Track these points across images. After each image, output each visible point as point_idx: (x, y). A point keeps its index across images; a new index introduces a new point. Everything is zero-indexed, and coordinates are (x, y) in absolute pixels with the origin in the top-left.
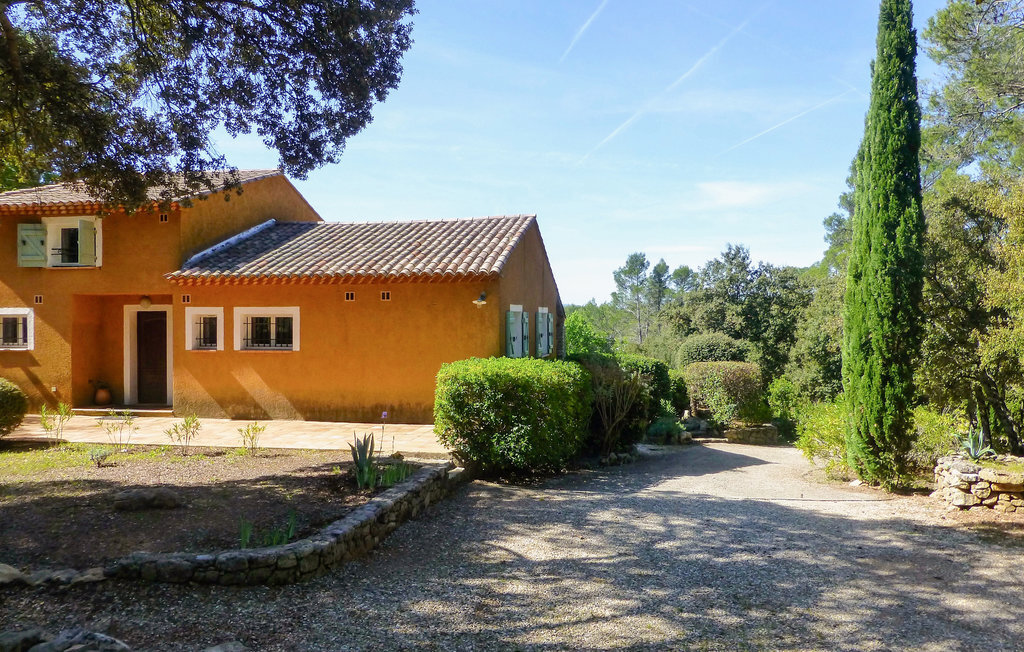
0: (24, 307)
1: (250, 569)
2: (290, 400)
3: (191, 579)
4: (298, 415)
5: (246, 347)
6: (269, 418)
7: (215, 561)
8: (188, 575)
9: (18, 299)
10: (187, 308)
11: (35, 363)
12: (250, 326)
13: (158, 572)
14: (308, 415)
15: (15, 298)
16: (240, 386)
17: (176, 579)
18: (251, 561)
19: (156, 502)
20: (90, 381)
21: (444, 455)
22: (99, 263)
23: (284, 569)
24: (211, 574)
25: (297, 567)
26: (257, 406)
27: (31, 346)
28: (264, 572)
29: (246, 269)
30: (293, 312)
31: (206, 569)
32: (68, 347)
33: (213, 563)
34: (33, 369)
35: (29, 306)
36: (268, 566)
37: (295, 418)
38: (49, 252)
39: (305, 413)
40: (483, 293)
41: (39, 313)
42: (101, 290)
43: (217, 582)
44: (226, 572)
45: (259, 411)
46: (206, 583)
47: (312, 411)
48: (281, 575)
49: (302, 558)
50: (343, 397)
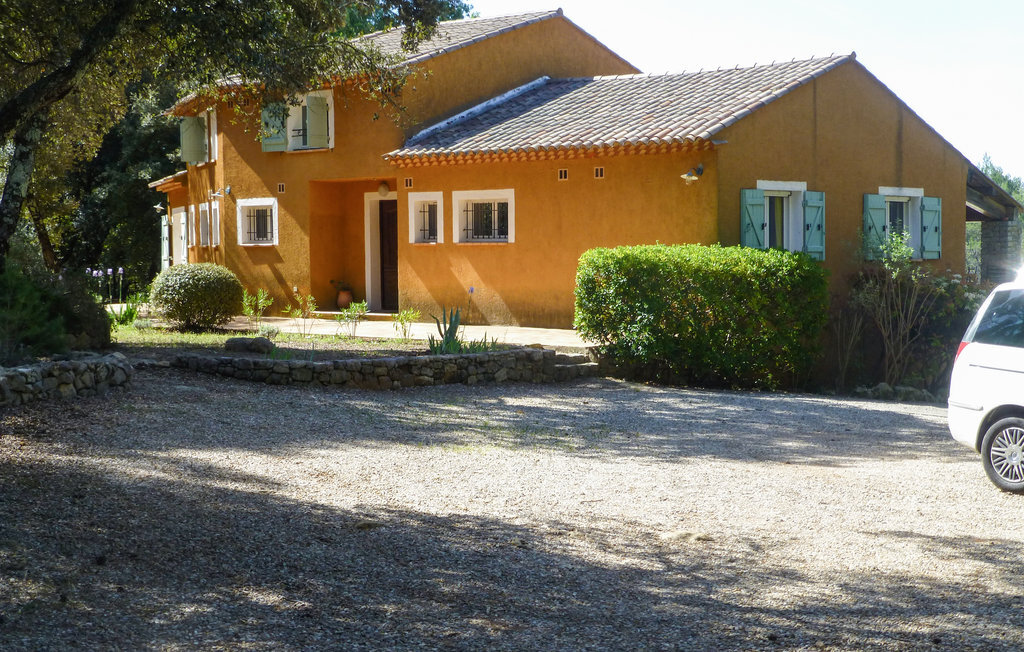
0: (268, 196)
1: (255, 370)
2: (506, 301)
3: (217, 371)
4: (514, 319)
5: (465, 239)
6: (487, 324)
7: (231, 360)
8: (215, 368)
9: (265, 189)
10: (409, 194)
11: (280, 260)
12: (470, 214)
13: (198, 364)
14: (523, 320)
15: (262, 187)
16: (459, 286)
17: (208, 370)
18: (255, 363)
19: (253, 347)
20: (332, 282)
21: (581, 349)
22: (331, 145)
23: (278, 373)
24: (229, 369)
25: (290, 374)
26: (475, 309)
27: (276, 242)
28: (264, 373)
29: (463, 146)
30: (508, 195)
31: (226, 365)
32: (307, 239)
33: (231, 362)
34: (279, 266)
35: (274, 196)
36: (268, 369)
37: (511, 324)
38: (290, 133)
39: (520, 318)
40: (700, 166)
41: (282, 203)
42: (335, 175)
43: (232, 376)
44: (239, 369)
45: (477, 314)
46: (225, 375)
47: (528, 316)
48: (275, 376)
49: (294, 369)
50: (557, 298)
